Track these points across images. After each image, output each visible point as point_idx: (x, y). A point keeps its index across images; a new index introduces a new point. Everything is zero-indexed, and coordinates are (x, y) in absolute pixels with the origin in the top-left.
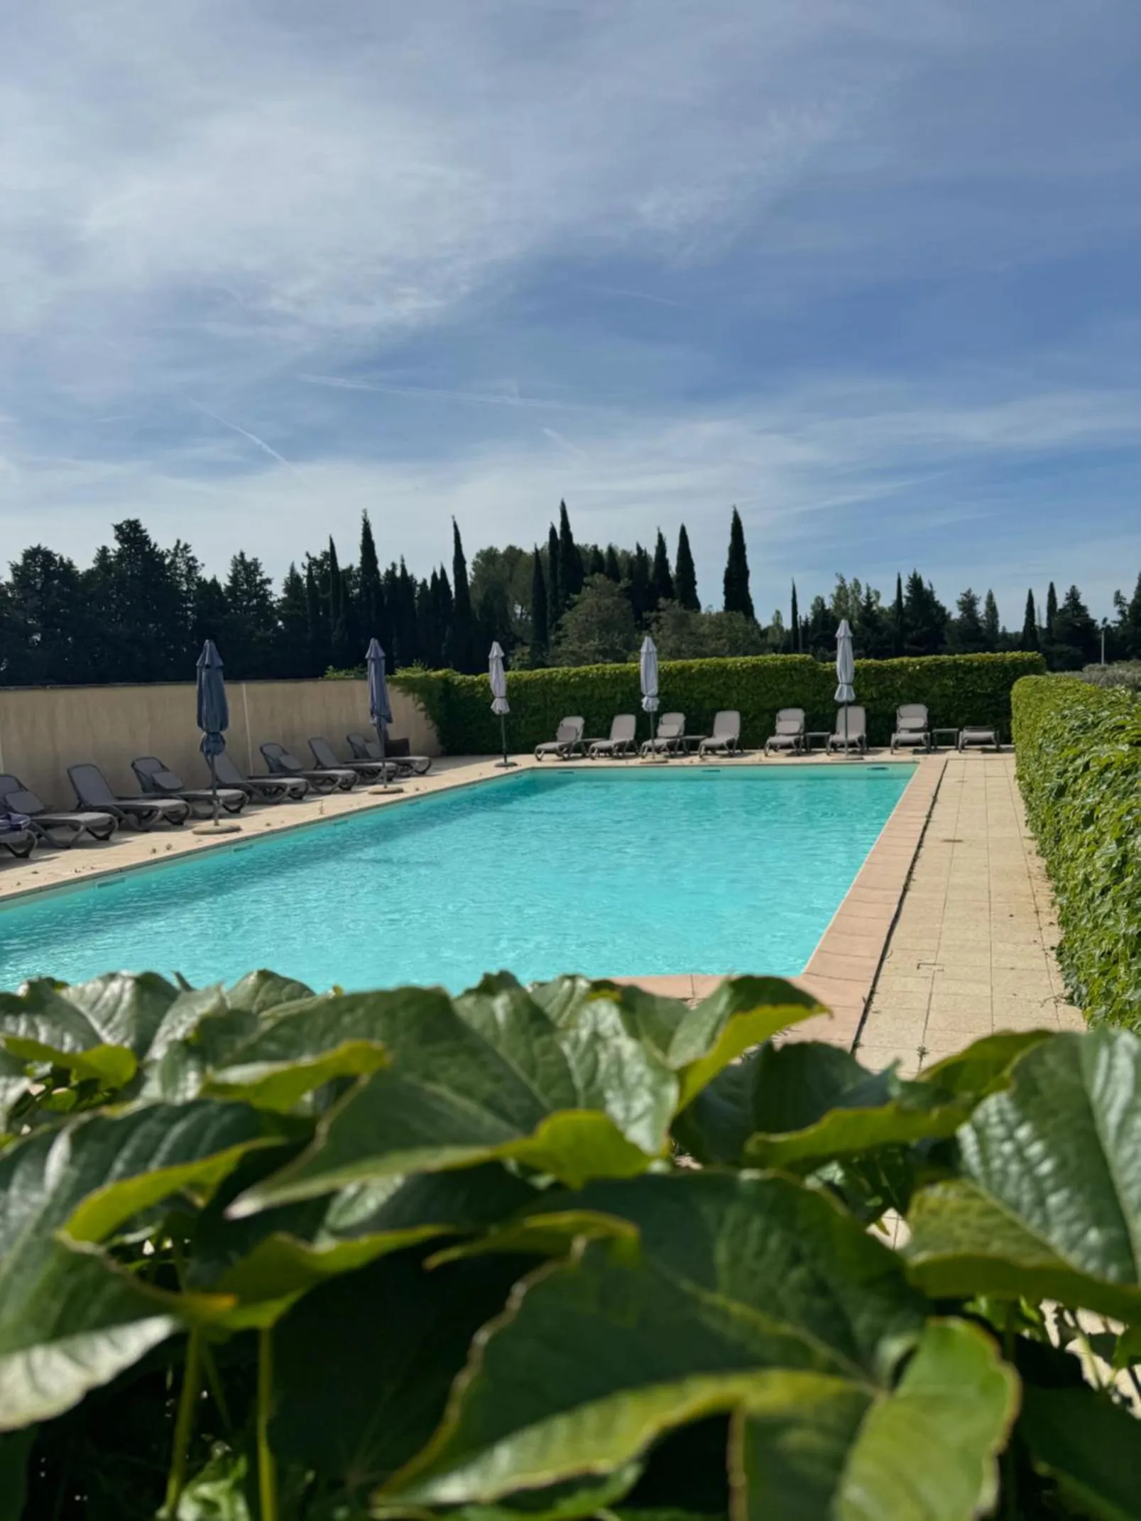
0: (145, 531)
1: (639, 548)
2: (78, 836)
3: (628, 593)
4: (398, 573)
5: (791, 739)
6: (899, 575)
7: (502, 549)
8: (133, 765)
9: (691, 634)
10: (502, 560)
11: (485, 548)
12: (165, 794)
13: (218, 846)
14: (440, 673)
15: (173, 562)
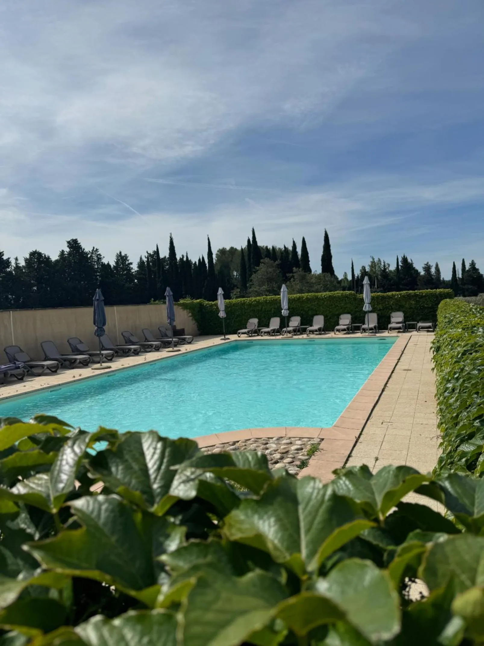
0: (80, 243)
1: (285, 247)
2: (43, 371)
3: (279, 266)
4: (185, 259)
5: (345, 327)
6: (397, 256)
7: (228, 248)
8: (68, 341)
9: (307, 283)
10: (228, 253)
11: (221, 248)
12: (81, 353)
13: (101, 374)
14: (198, 301)
15: (91, 256)
